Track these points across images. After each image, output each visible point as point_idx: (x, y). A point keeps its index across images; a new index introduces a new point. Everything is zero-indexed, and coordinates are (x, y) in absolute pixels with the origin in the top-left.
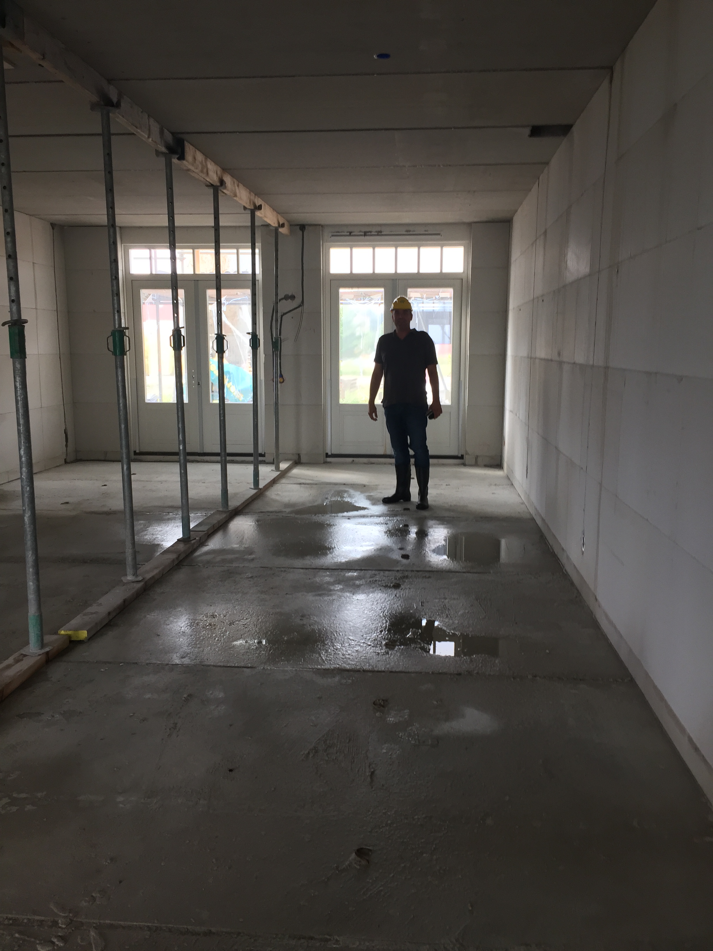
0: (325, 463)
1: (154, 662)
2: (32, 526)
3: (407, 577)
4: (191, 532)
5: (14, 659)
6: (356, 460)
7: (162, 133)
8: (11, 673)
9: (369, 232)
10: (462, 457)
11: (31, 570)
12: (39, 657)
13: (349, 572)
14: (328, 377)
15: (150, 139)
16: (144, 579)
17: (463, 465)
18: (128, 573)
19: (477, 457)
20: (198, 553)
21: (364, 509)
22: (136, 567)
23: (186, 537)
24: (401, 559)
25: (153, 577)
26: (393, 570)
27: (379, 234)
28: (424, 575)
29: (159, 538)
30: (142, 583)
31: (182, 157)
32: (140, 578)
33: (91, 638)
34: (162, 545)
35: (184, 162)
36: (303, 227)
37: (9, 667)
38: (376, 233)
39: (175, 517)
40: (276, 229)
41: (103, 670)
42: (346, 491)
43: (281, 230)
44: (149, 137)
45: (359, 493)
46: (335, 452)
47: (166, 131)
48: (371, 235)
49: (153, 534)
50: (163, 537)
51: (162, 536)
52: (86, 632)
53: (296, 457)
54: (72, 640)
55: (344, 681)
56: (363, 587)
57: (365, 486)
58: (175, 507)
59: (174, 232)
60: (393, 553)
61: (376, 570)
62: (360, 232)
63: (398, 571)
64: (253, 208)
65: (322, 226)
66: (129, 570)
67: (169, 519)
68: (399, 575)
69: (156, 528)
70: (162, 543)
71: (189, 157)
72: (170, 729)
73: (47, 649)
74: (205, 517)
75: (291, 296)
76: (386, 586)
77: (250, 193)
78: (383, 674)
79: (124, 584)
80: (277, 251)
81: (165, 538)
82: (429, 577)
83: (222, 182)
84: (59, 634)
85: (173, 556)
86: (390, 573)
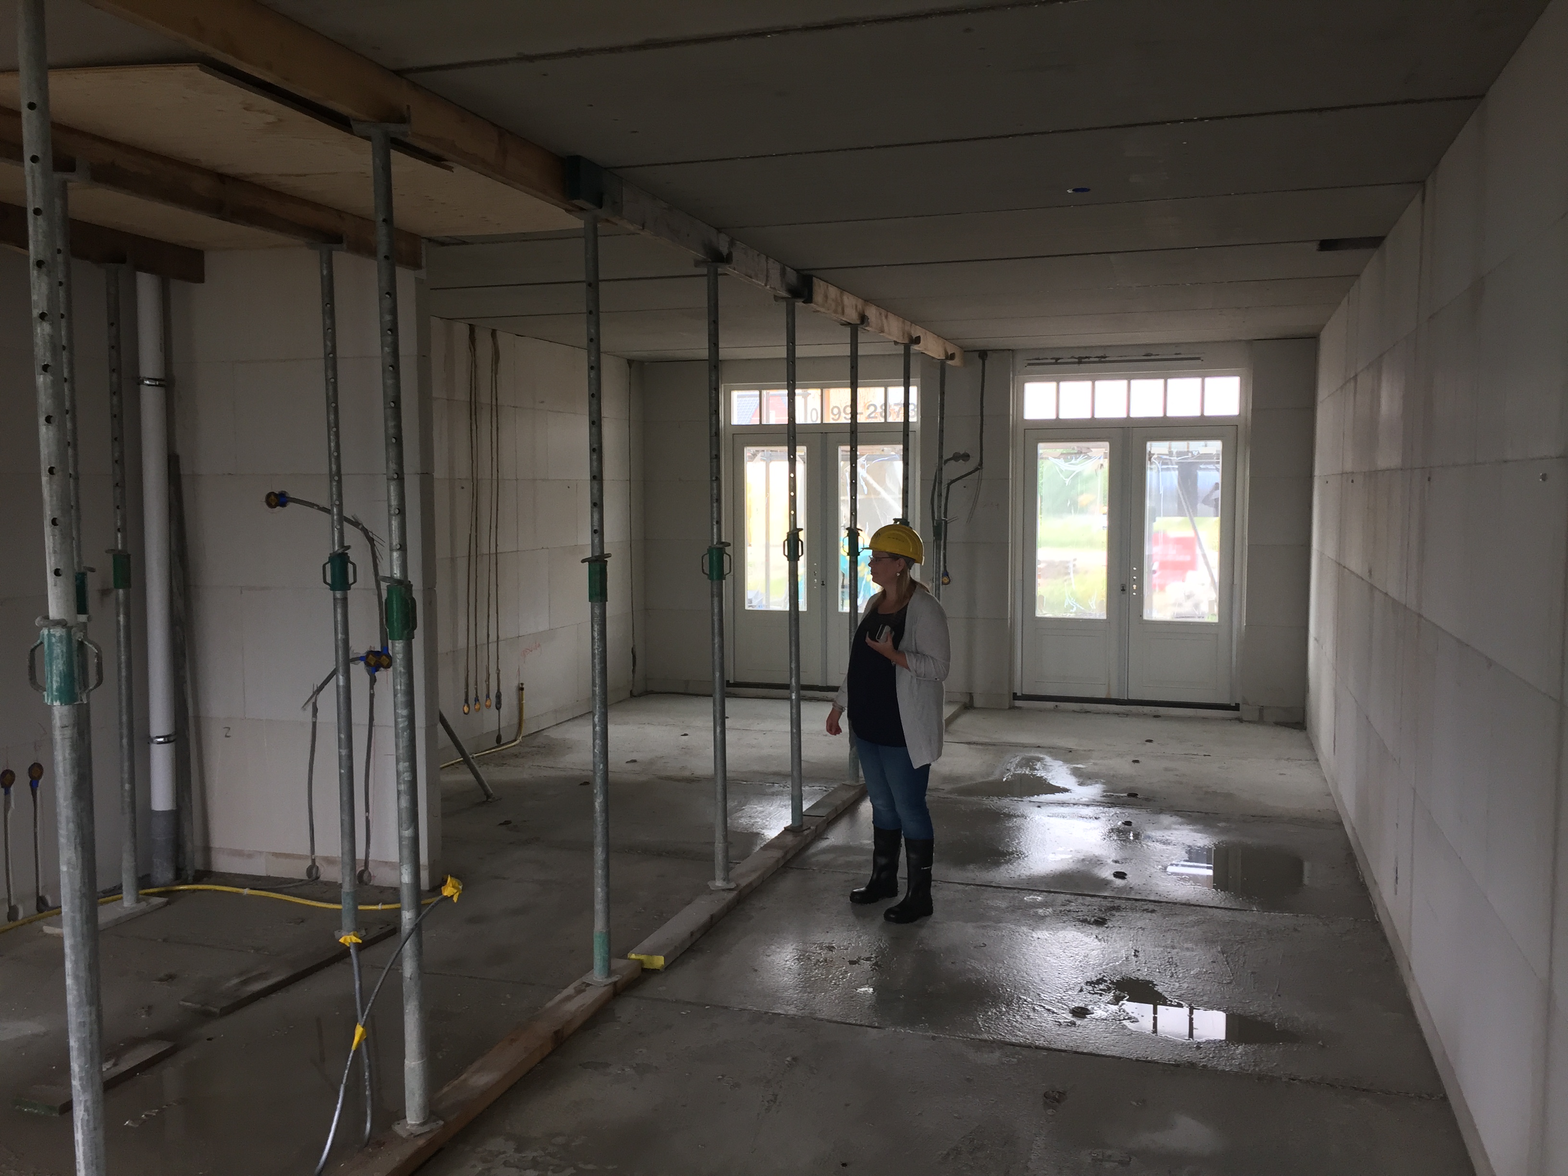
0: (1012, 708)
1: (750, 1007)
2: (604, 814)
3: (1118, 909)
4: (804, 817)
5: (575, 988)
6: (1062, 705)
7: (783, 273)
8: (572, 1006)
9: (1086, 357)
10: (1236, 708)
11: (600, 872)
12: (606, 988)
13: (1030, 895)
14: (1019, 576)
15: (768, 287)
16: (738, 886)
17: (1238, 722)
18: (717, 877)
19: (1261, 709)
20: (813, 850)
21: (1065, 790)
22: (727, 869)
23: (797, 825)
24: (1112, 878)
25: (750, 884)
26: (1099, 896)
27: (1103, 359)
28: (1146, 907)
29: (759, 823)
30: (736, 892)
31: (809, 300)
32: (732, 885)
33: (668, 967)
34: (763, 834)
35: (812, 305)
36: (983, 354)
37: (569, 998)
38: (1097, 359)
39: (782, 791)
40: (942, 363)
41: (683, 1013)
42: (1039, 759)
43: (949, 362)
44: (766, 285)
45: (1061, 763)
46: (1027, 691)
47: (788, 269)
48: (1089, 362)
49: (750, 817)
50: (764, 821)
51: (763, 819)
52: (662, 958)
53: (966, 700)
54: (645, 967)
55: (1005, 1060)
56: (1048, 919)
57: (1070, 751)
58: (784, 775)
59: (794, 363)
60: (1101, 868)
61: (1071, 894)
62: (1072, 357)
63: (1105, 897)
64: (907, 341)
65: (1013, 350)
66: (719, 873)
67: (773, 794)
68: (1106, 903)
69: (756, 806)
70: (763, 831)
71: (818, 297)
72: (768, 1102)
73: (615, 979)
74: (825, 794)
75: (964, 454)
76: (1085, 921)
77: (903, 322)
78: (1063, 1054)
79: (712, 892)
80: (942, 393)
81: (767, 823)
82: (1153, 911)
83: (863, 319)
84: (629, 959)
85: (777, 854)
86: (1095, 899)
